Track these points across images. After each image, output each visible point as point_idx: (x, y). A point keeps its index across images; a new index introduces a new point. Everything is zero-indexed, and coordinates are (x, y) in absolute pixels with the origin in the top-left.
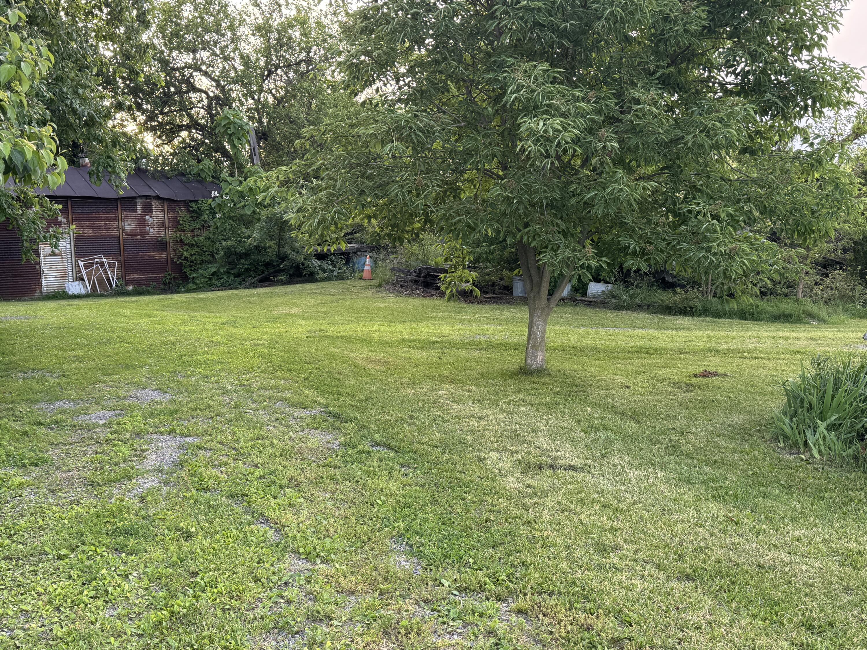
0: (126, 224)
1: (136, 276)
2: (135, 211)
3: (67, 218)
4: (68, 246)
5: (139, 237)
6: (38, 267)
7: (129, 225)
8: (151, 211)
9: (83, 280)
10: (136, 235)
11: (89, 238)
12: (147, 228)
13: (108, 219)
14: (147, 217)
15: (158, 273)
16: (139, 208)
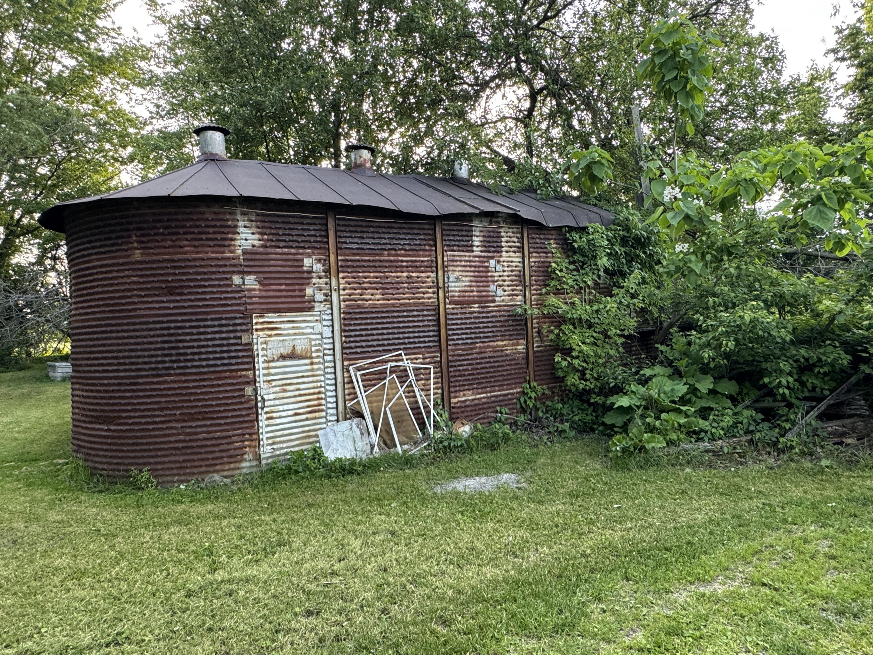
0: (452, 276)
1: (469, 396)
2: (469, 248)
3: (326, 262)
4: (327, 332)
5: (475, 308)
6: (249, 391)
7: (458, 279)
8: (498, 250)
9: (360, 415)
10: (470, 303)
11: (375, 310)
12: (493, 287)
13: (414, 267)
14: (492, 262)
15: (510, 386)
16: (477, 241)
